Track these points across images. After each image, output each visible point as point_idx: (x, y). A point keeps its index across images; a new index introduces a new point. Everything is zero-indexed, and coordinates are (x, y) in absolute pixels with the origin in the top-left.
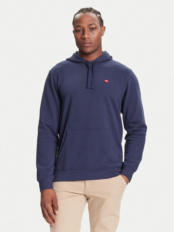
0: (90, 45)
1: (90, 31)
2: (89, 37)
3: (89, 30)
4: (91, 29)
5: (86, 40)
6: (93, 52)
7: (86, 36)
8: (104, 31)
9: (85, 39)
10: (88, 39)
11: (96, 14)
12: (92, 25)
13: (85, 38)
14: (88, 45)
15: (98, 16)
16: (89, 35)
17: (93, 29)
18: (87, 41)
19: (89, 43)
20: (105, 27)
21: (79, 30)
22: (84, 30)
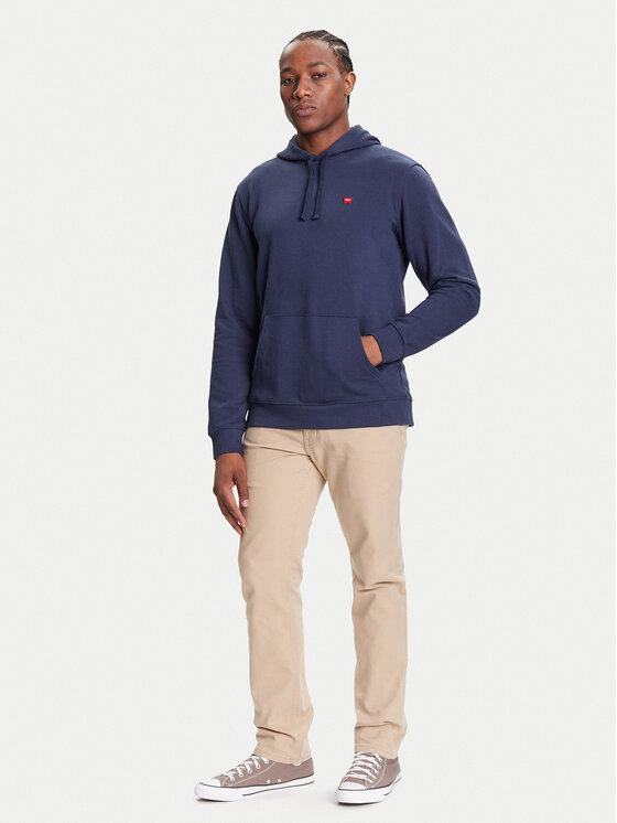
0: (312, 112)
1: (311, 81)
2: (308, 93)
3: (309, 78)
4: (315, 74)
5: (302, 100)
7: (302, 92)
8: (354, 84)
9: (299, 99)
10: (306, 98)
11: (331, 45)
12: (316, 65)
13: (300, 95)
14: (308, 111)
15: (336, 47)
16: (308, 89)
17: (320, 75)
18: (304, 103)
19: (309, 108)
20: (354, 75)
21: (289, 80)
22: (298, 79)
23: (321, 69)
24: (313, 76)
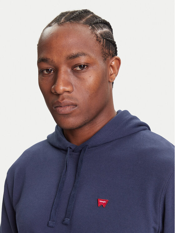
0: (72, 110)
1: (71, 73)
2: (68, 89)
3: (69, 70)
4: (76, 66)
5: (61, 97)
6: (80, 127)
7: (61, 88)
8: (118, 68)
9: (58, 95)
10: (65, 94)
11: (93, 28)
12: (77, 56)
13: (58, 92)
14: (67, 110)
15: (99, 32)
16: (68, 84)
18: (63, 99)
19: (68, 105)
21: (47, 70)
22: (56, 70)
23: (83, 60)
24: (73, 68)
